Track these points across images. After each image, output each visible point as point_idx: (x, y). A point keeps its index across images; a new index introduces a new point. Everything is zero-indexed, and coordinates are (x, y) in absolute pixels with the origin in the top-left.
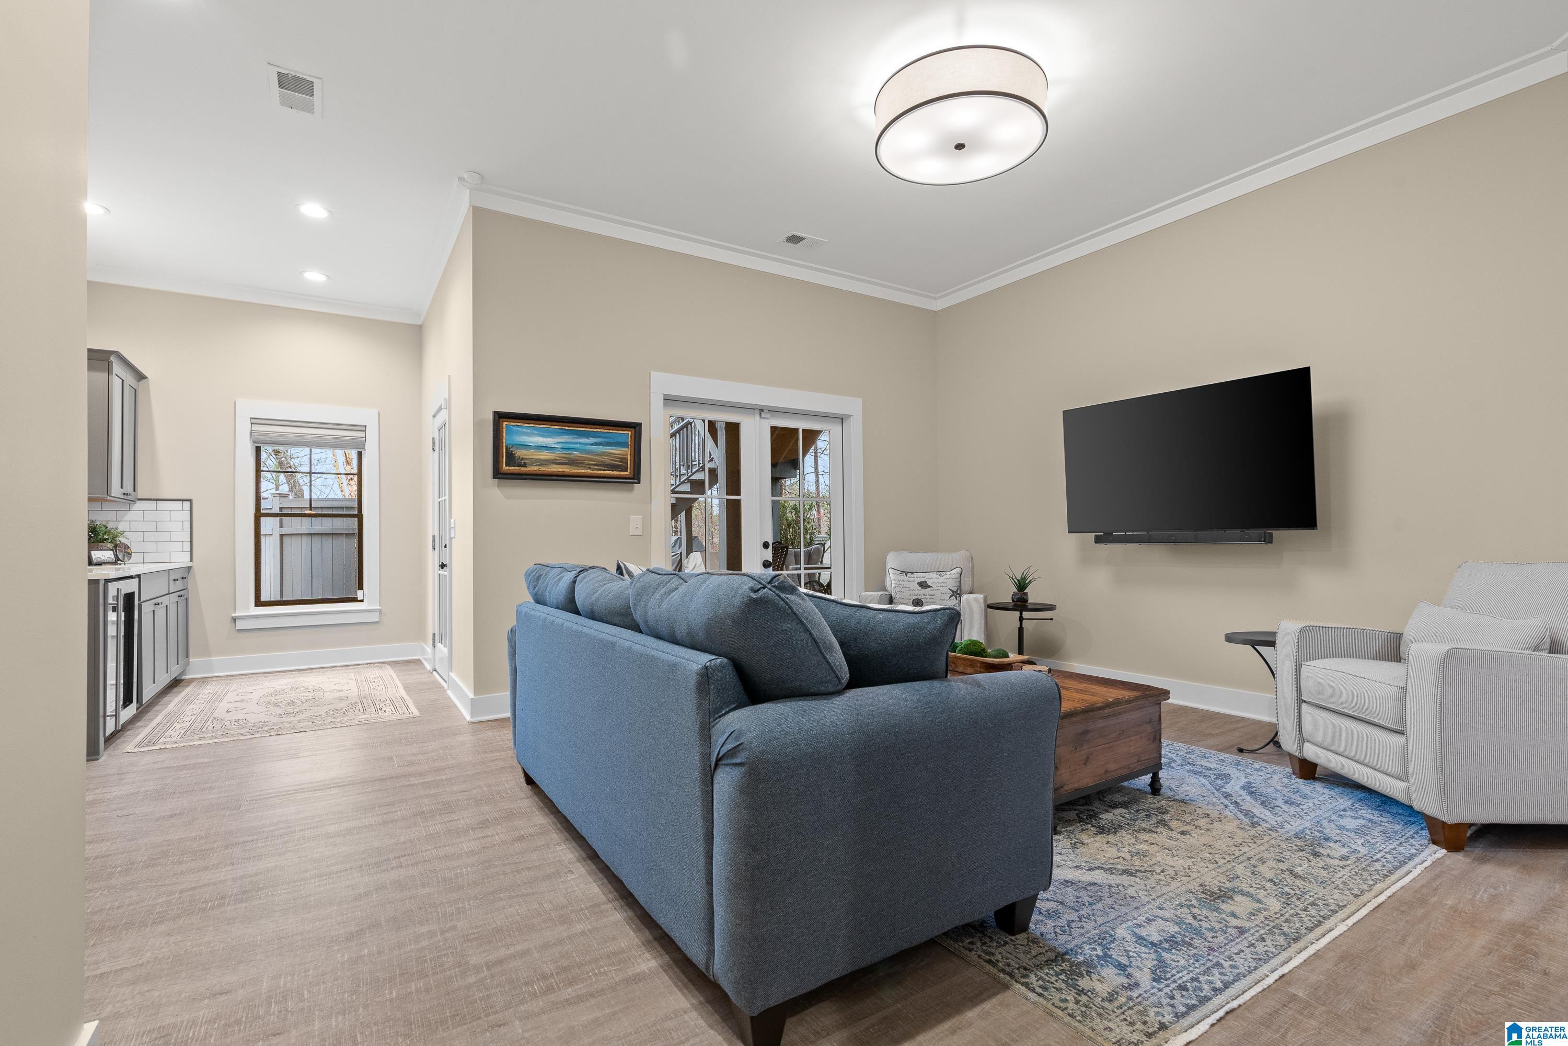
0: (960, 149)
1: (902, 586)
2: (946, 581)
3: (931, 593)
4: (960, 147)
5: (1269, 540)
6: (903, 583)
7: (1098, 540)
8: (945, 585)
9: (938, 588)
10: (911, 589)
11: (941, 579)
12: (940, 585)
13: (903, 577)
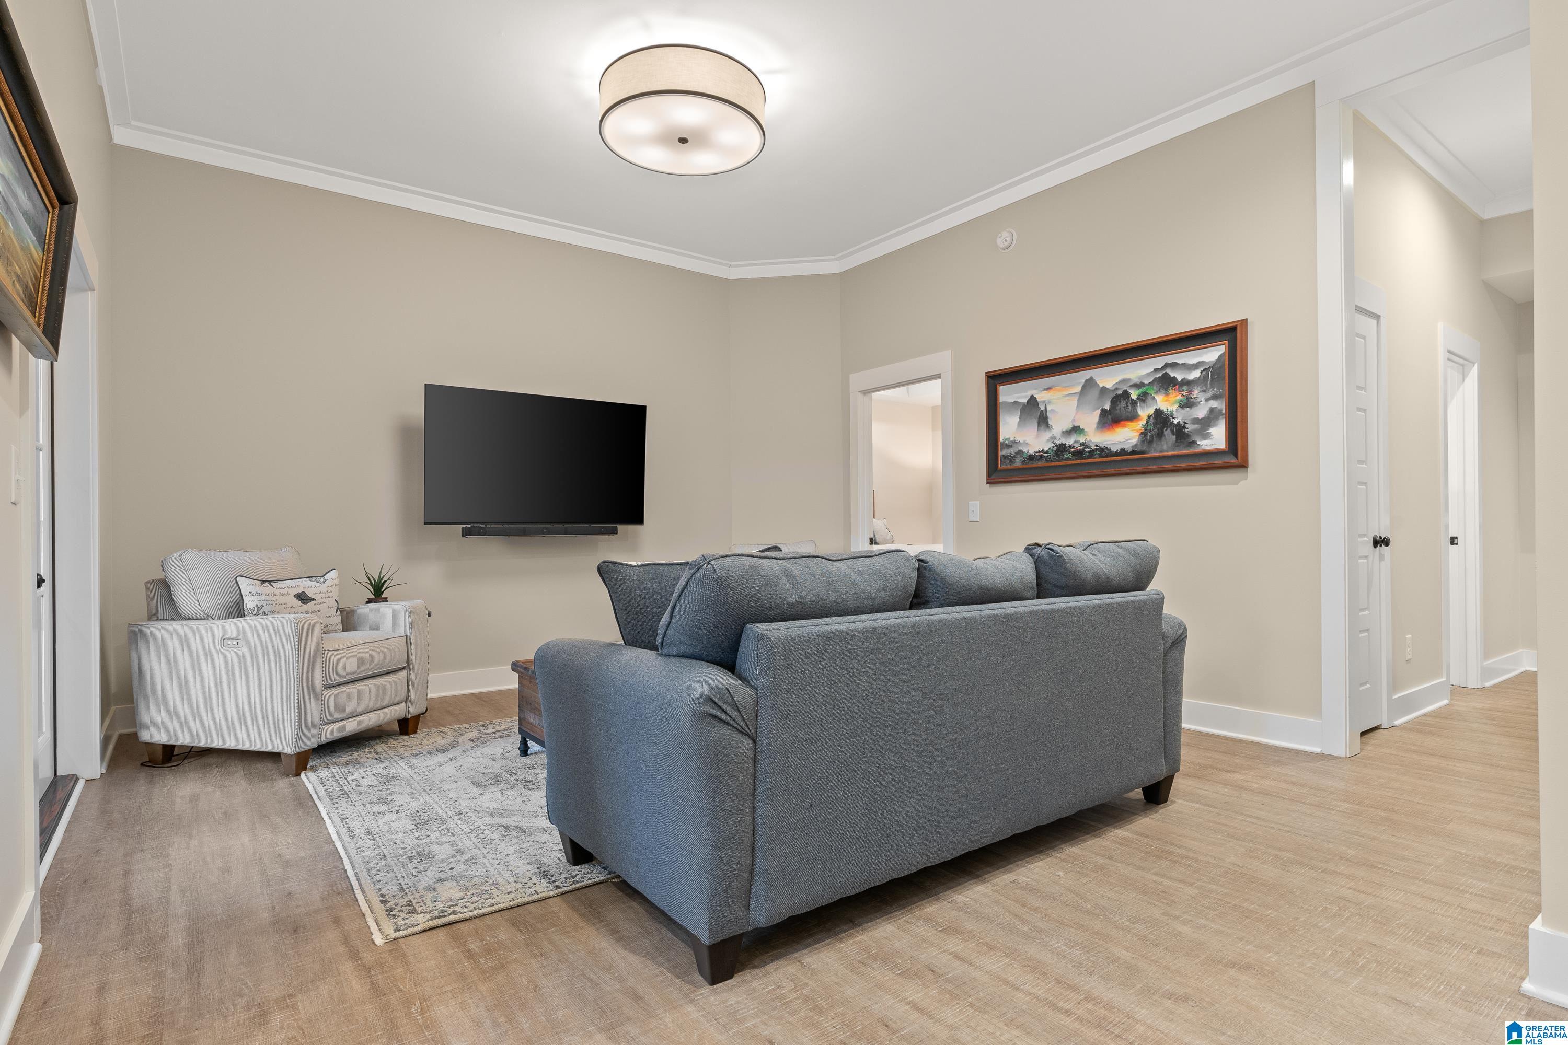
0: (683, 143)
1: (274, 603)
2: (330, 589)
3: (316, 608)
4: (683, 140)
5: (614, 532)
6: (274, 598)
7: (466, 533)
8: (330, 595)
9: (324, 600)
10: (289, 605)
11: (324, 588)
12: (324, 595)
13: (267, 588)
